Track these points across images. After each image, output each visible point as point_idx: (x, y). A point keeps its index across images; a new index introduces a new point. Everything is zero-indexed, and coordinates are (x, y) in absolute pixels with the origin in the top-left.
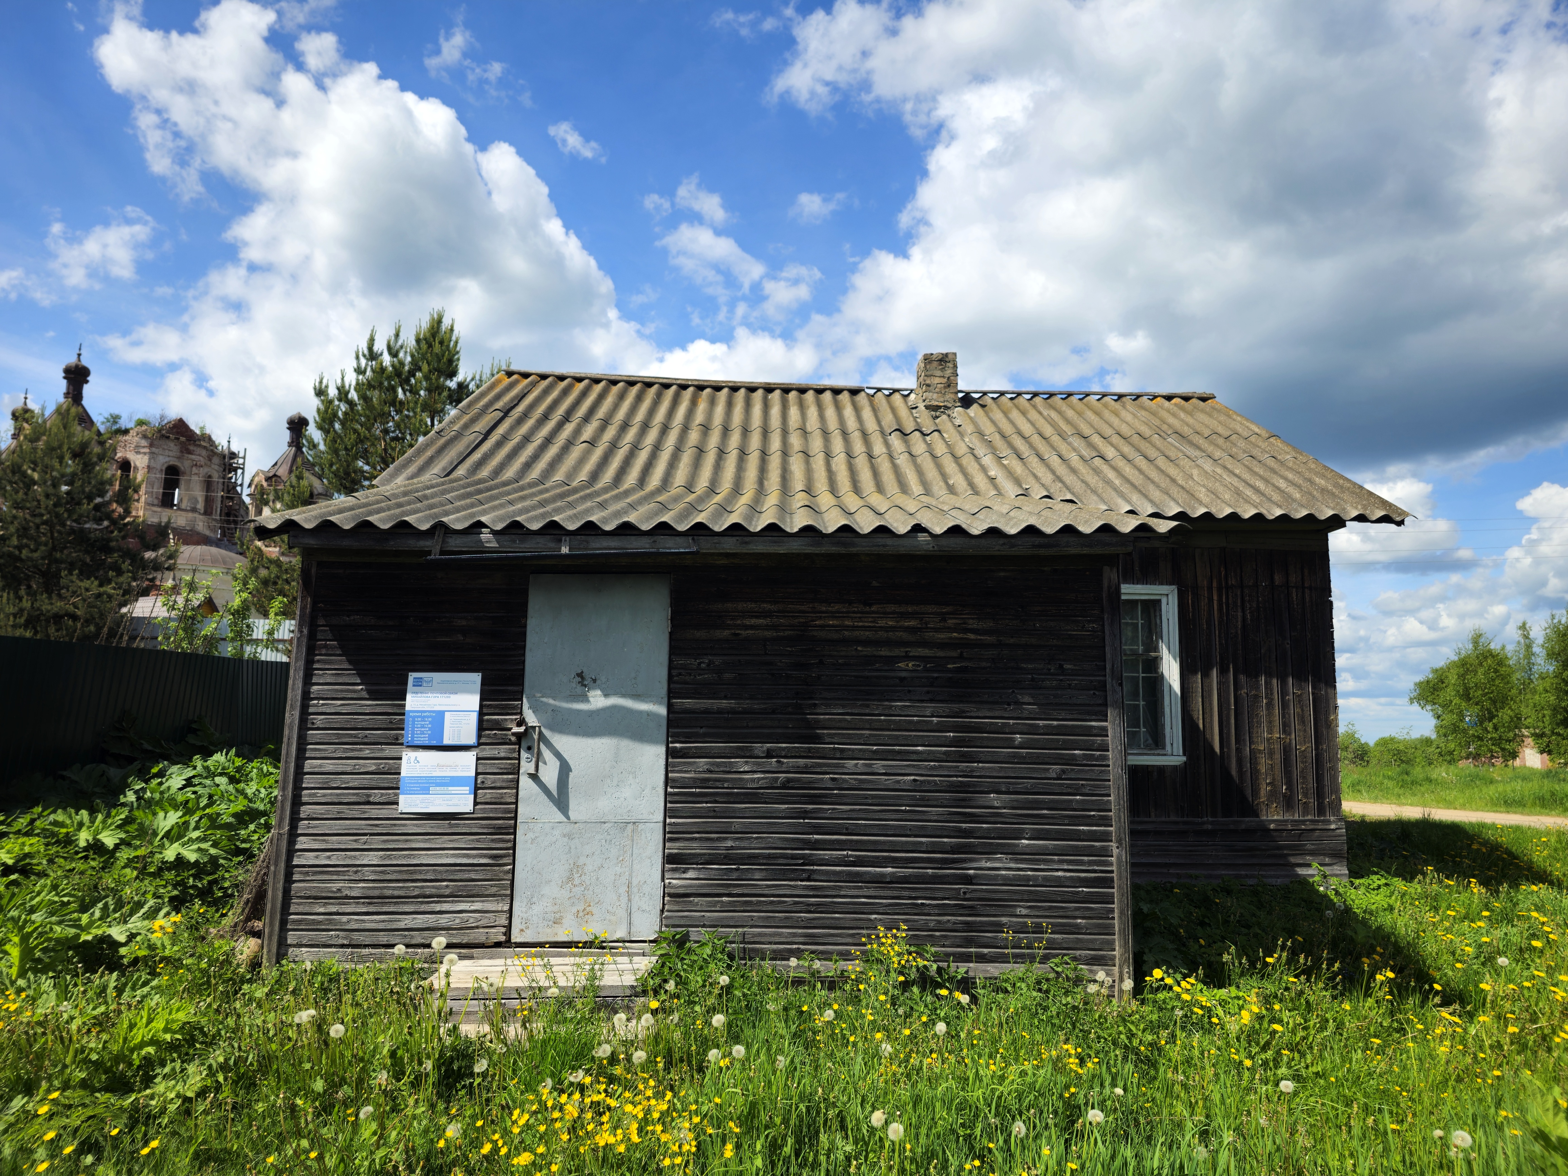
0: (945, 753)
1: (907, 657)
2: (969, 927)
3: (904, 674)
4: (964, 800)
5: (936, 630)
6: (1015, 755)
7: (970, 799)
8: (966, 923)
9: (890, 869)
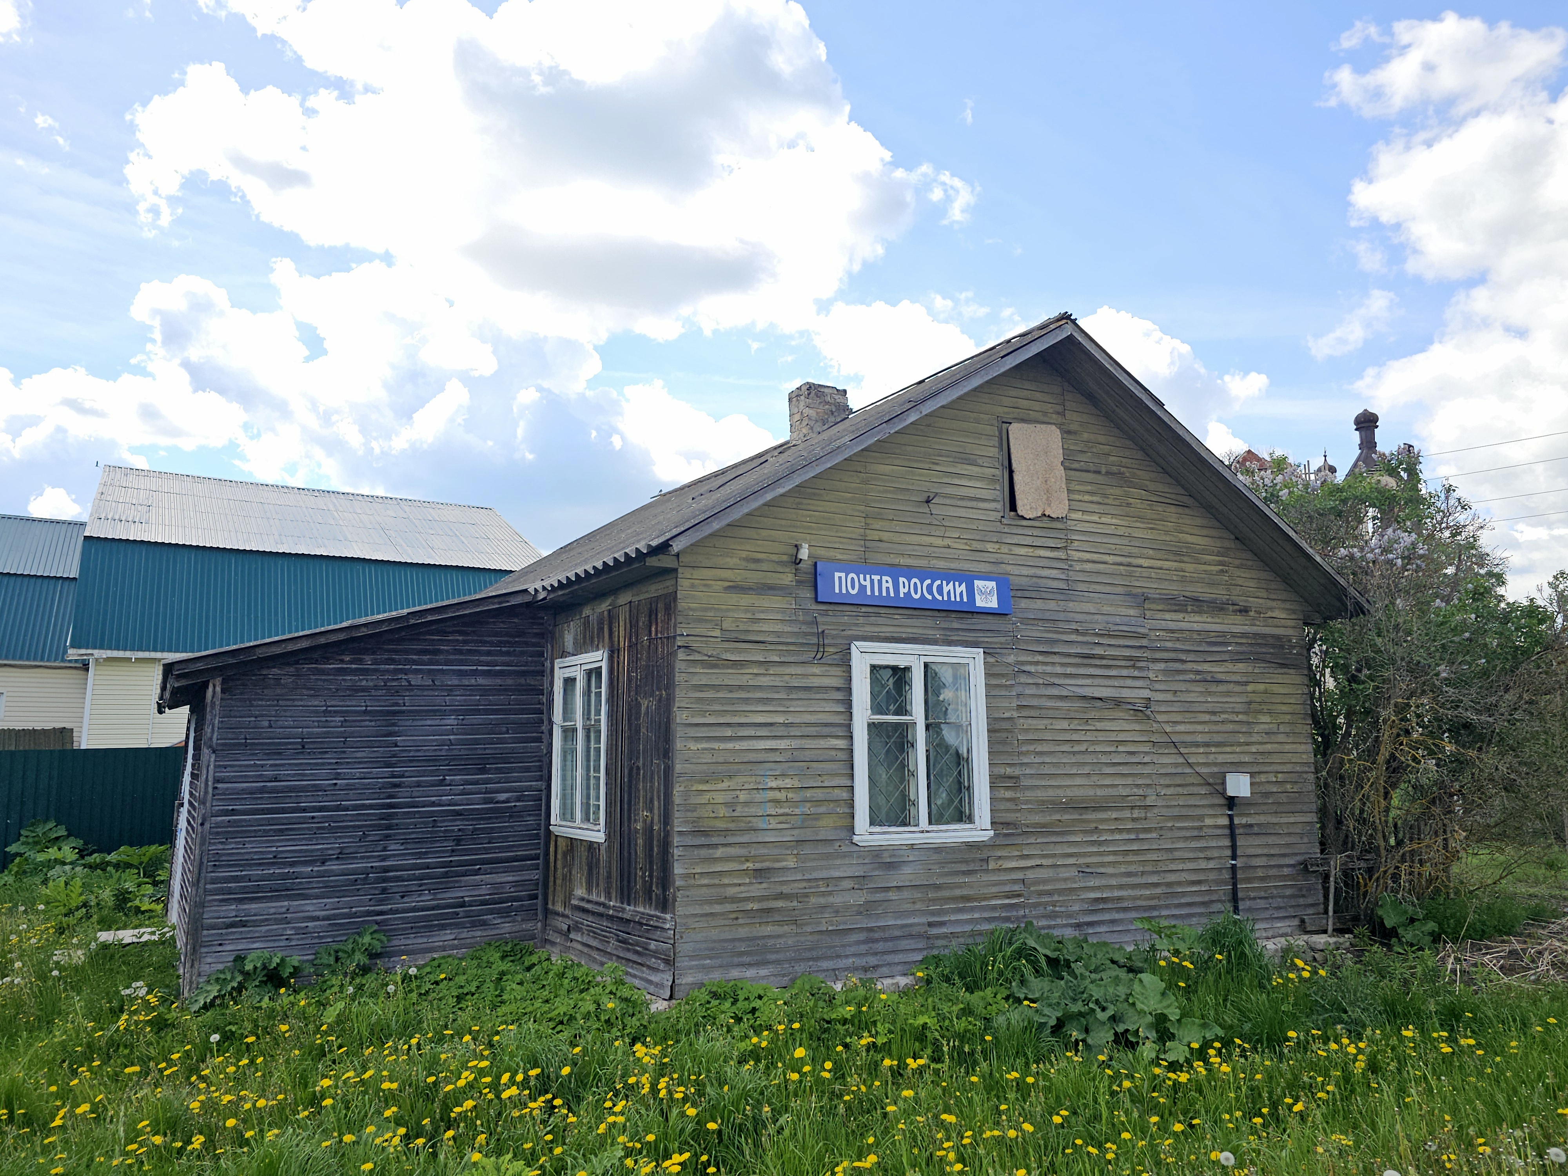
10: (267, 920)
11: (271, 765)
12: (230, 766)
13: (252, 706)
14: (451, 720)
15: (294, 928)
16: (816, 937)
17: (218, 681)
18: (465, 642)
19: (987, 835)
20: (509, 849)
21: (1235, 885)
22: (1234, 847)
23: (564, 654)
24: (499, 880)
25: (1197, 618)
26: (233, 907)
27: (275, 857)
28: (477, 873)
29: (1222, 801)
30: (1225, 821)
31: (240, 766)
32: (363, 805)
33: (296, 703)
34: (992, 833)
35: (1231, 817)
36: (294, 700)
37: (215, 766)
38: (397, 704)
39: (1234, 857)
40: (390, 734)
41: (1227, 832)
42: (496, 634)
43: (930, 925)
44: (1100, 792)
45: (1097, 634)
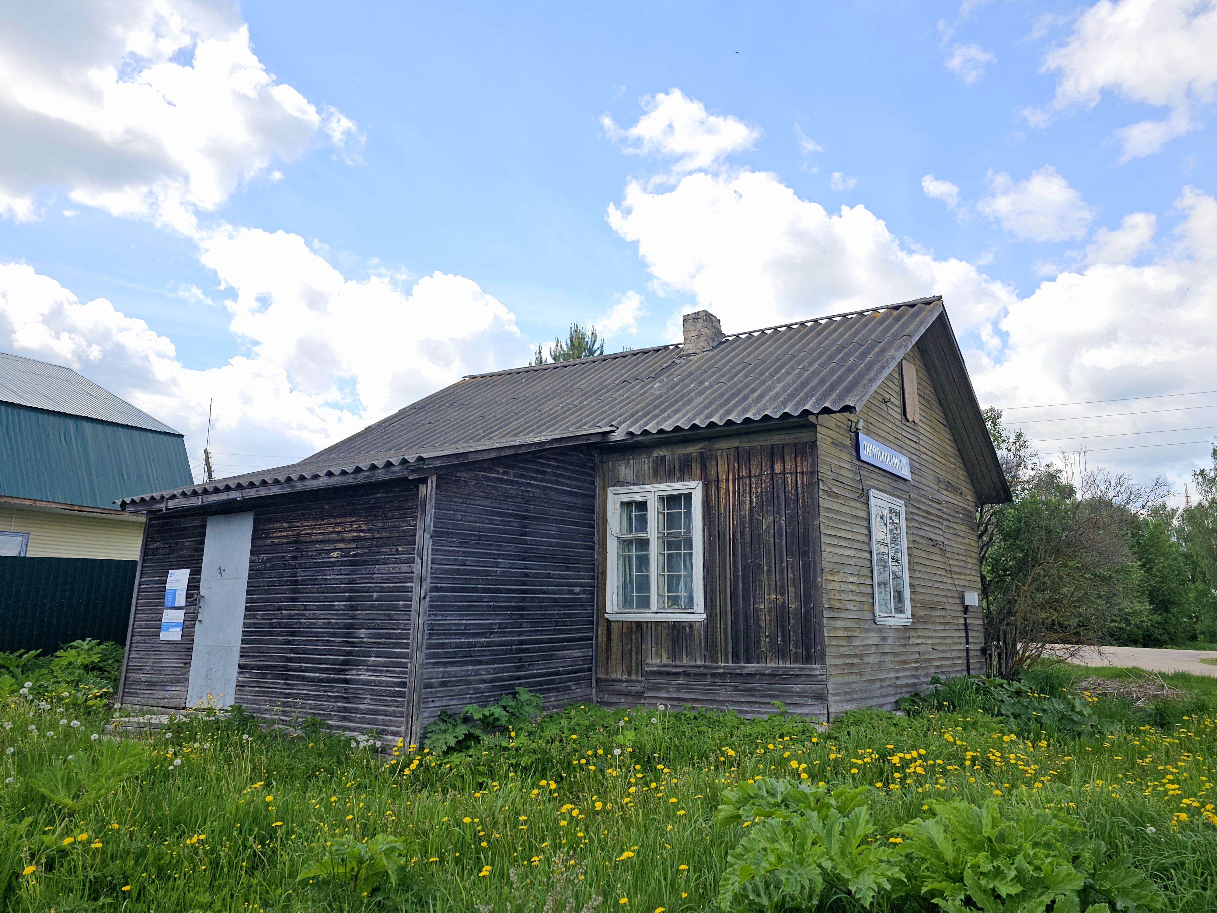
0: (344, 606)
1: (336, 549)
2: (346, 710)
3: (333, 560)
4: (349, 633)
5: (349, 532)
6: (372, 606)
7: (352, 633)
8: (344, 707)
9: (317, 675)
10: (460, 681)
11: (464, 552)
12: (441, 550)
13: (452, 501)
14: (554, 527)
15: (474, 688)
16: (866, 684)
17: (434, 478)
18: (559, 468)
19: (908, 622)
20: (578, 631)
21: (968, 661)
22: (967, 637)
23: (618, 483)
24: (575, 655)
25: (951, 495)
26: (441, 669)
27: (465, 629)
28: (564, 648)
29: (962, 609)
30: (962, 621)
31: (445, 551)
32: (510, 589)
33: (476, 502)
34: (911, 620)
35: (965, 619)
36: (475, 500)
37: (433, 549)
38: (527, 511)
39: (967, 643)
40: (524, 534)
41: (963, 627)
42: (572, 464)
43: (897, 678)
44: (935, 599)
45: (930, 500)
